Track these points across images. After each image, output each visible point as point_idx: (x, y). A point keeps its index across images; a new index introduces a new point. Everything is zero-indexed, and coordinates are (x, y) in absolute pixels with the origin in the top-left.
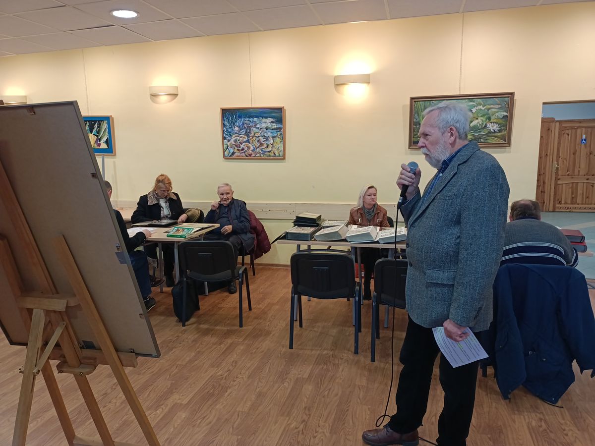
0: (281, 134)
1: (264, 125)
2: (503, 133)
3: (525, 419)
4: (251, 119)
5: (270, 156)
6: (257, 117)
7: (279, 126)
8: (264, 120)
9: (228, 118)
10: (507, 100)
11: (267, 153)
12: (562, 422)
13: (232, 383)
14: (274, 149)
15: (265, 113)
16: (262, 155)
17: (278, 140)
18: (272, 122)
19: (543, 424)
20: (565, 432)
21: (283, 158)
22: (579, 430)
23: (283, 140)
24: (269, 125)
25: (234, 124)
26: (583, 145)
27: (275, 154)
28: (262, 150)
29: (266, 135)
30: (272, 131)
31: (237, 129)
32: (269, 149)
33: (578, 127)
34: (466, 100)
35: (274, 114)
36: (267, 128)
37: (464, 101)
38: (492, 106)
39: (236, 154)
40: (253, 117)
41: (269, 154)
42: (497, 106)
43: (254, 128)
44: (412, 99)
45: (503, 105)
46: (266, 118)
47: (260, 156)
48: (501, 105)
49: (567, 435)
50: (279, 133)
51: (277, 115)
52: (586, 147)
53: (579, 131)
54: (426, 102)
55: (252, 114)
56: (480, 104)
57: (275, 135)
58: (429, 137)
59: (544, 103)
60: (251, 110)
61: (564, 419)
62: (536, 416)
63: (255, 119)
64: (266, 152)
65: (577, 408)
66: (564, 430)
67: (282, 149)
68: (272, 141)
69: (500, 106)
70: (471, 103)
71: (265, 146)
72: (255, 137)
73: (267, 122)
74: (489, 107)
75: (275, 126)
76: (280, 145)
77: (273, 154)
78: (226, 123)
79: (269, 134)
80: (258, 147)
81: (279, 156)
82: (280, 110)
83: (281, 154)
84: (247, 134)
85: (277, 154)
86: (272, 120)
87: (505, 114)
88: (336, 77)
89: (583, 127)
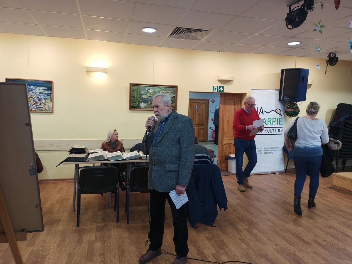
0: (51, 97)
1: (38, 91)
2: (173, 104)
3: (203, 235)
4: (29, 87)
5: (42, 110)
6: (34, 86)
7: (49, 92)
8: (39, 88)
10: (174, 89)
11: (40, 109)
12: (217, 232)
13: (47, 252)
14: (45, 106)
15: (39, 83)
16: (37, 110)
17: (48, 101)
18: (44, 89)
19: (211, 235)
20: (219, 236)
21: (51, 112)
22: (224, 234)
23: (52, 100)
24: (42, 91)
26: (196, 110)
27: (46, 109)
28: (36, 106)
29: (39, 97)
30: (44, 95)
32: (42, 106)
33: (194, 102)
34: (157, 87)
35: (45, 85)
36: (40, 93)
37: (156, 88)
38: (168, 91)
41: (41, 109)
42: (171, 92)
43: (31, 93)
44: (131, 84)
46: (40, 86)
47: (35, 110)
49: (220, 237)
50: (49, 97)
51: (48, 85)
52: (197, 111)
53: (194, 104)
54: (138, 86)
55: (29, 84)
56: (163, 90)
57: (46, 97)
58: (159, 107)
59: (190, 92)
60: (29, 81)
61: (217, 231)
62: (207, 232)
63: (32, 87)
65: (221, 225)
66: (219, 235)
67: (51, 106)
68: (44, 101)
69: (172, 92)
70: (159, 89)
71: (39, 104)
72: (31, 98)
73: (41, 89)
74: (167, 91)
75: (46, 92)
76: (49, 104)
77: (44, 109)
79: (42, 97)
80: (34, 105)
81: (49, 111)
82: (50, 83)
83: (50, 110)
85: (47, 109)
86: (44, 88)
87: (174, 95)
88: (87, 68)
89: (196, 102)
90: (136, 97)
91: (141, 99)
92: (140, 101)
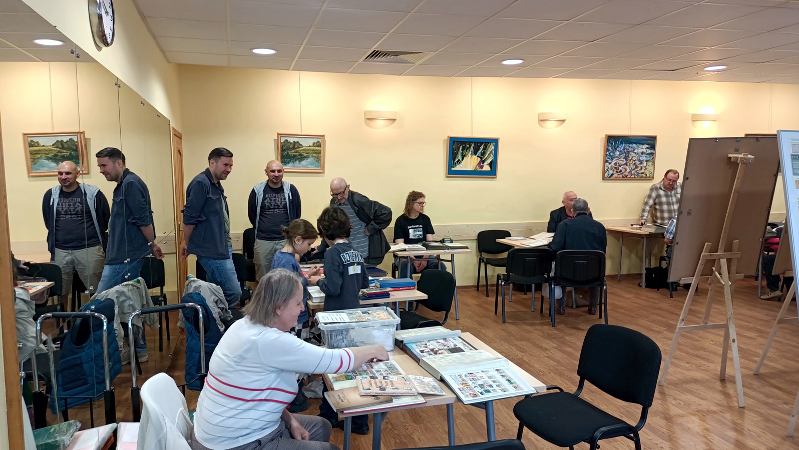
0: (653, 158)
1: (640, 151)
4: (631, 145)
5: (642, 177)
6: (636, 143)
7: (652, 151)
8: (641, 146)
9: (612, 144)
11: (640, 175)
14: (646, 171)
15: (642, 140)
16: (636, 176)
17: (650, 163)
18: (647, 148)
21: (652, 179)
23: (654, 163)
24: (645, 150)
25: (616, 149)
27: (646, 175)
28: (636, 172)
29: (641, 159)
30: (646, 155)
31: (618, 153)
32: (642, 171)
35: (648, 142)
36: (642, 153)
39: (614, 176)
40: (632, 143)
41: (642, 175)
43: (632, 153)
46: (643, 144)
50: (651, 157)
51: (651, 142)
55: (632, 141)
57: (648, 159)
63: (634, 145)
64: (639, 173)
67: (652, 171)
68: (645, 165)
71: (640, 168)
72: (632, 161)
73: (643, 148)
75: (649, 151)
76: (651, 168)
78: (610, 148)
79: (644, 158)
80: (634, 169)
81: (650, 177)
82: (654, 138)
83: (651, 175)
84: (626, 158)
85: (648, 175)
86: (647, 146)
88: (693, 115)
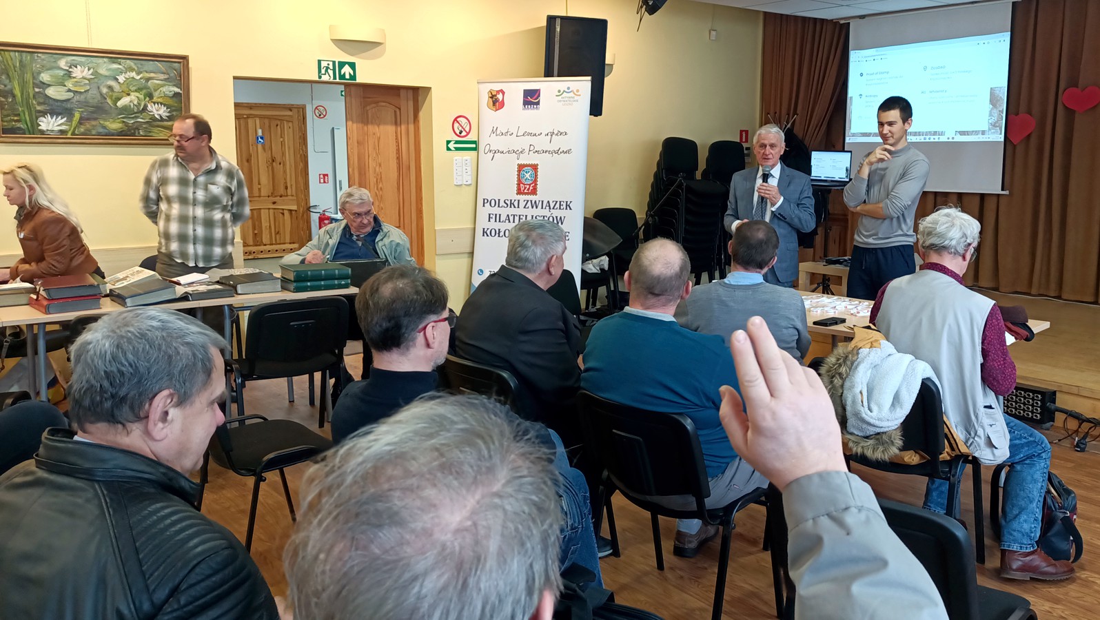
34: (105, 59)
37: (100, 60)
45: (172, 75)
48: (168, 74)
56: (132, 70)
59: (235, 78)
69: (166, 76)
70: (115, 66)
74: (148, 75)
87: (177, 90)
90: (17, 92)
91: (39, 104)
92: (39, 108)
